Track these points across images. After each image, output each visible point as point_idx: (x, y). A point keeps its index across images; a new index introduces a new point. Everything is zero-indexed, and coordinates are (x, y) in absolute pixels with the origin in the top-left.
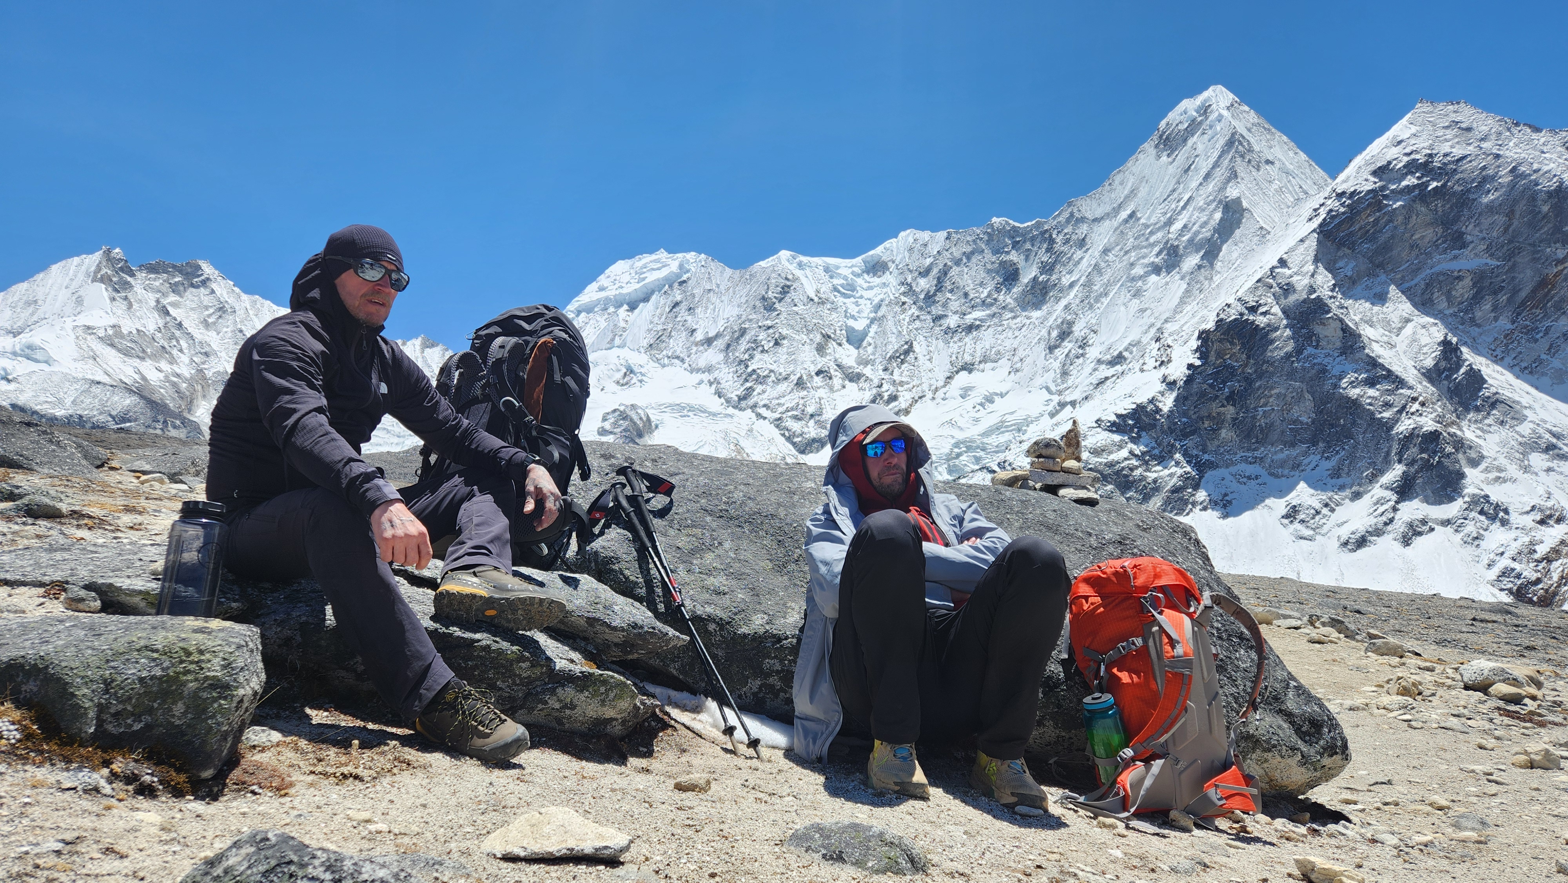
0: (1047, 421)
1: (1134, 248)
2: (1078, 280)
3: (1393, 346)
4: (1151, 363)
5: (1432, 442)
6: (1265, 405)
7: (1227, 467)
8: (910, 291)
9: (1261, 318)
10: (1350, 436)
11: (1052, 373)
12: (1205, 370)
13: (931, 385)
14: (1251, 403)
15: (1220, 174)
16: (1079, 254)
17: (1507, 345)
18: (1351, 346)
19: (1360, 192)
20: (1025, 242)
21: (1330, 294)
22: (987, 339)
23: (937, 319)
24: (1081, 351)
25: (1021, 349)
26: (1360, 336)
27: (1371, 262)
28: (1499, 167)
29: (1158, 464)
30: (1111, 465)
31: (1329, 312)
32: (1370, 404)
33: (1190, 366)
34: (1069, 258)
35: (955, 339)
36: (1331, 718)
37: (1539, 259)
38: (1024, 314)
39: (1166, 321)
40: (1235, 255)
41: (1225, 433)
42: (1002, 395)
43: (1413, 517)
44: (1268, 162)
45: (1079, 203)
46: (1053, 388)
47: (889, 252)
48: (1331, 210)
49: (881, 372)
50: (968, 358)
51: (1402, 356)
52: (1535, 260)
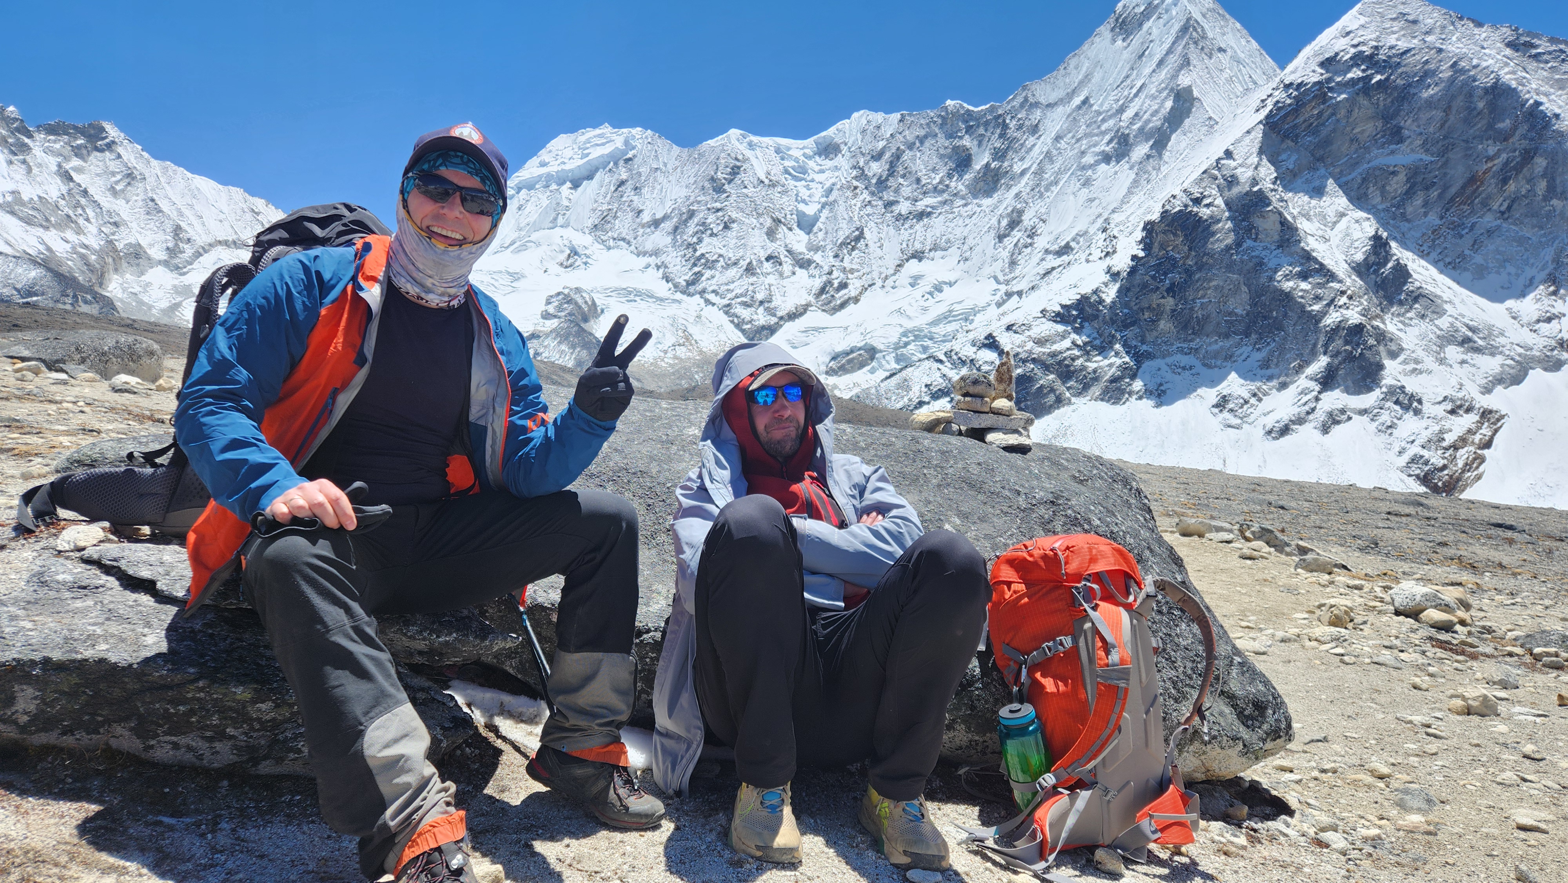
0: (993, 311)
1: (1086, 135)
2: (1030, 168)
3: (1327, 240)
4: (1097, 253)
5: (1356, 335)
6: (1203, 297)
7: (1164, 358)
8: (862, 175)
9: (1205, 210)
10: (1281, 328)
11: (1000, 261)
12: (1148, 262)
13: (881, 273)
14: (1190, 294)
15: (1173, 60)
16: (1032, 140)
17: (1434, 241)
18: (1288, 240)
19: (1306, 84)
20: (978, 127)
21: (1272, 186)
22: (937, 226)
23: (889, 205)
24: (1029, 241)
25: (971, 237)
26: (1297, 229)
27: (1313, 155)
28: (1441, 61)
29: (1099, 354)
30: (1053, 355)
31: (1269, 204)
32: (1302, 297)
33: (1134, 258)
34: (1022, 145)
35: (906, 226)
36: (1276, 696)
37: (1470, 155)
38: (975, 201)
39: (1113, 211)
40: (1183, 145)
41: (1164, 325)
42: (951, 284)
43: (1333, 407)
44: (1221, 50)
45: (1033, 87)
46: (1001, 278)
47: (841, 134)
48: (1278, 102)
49: (831, 259)
50: (918, 246)
51: (1335, 250)
52: (1467, 157)
